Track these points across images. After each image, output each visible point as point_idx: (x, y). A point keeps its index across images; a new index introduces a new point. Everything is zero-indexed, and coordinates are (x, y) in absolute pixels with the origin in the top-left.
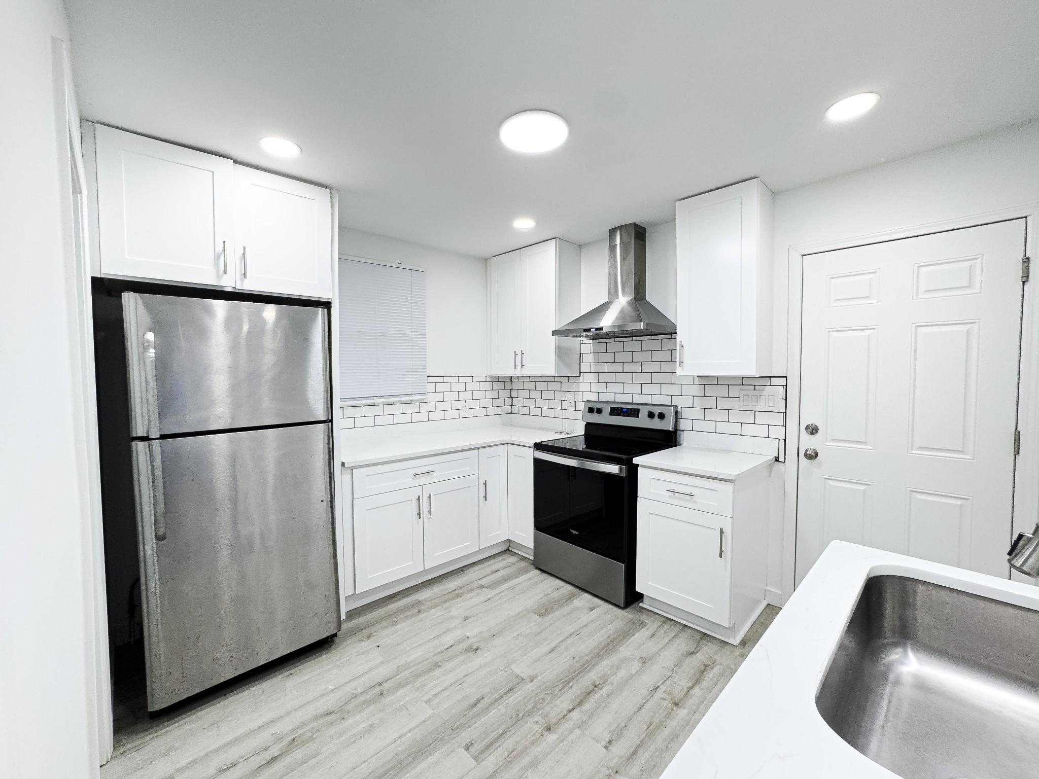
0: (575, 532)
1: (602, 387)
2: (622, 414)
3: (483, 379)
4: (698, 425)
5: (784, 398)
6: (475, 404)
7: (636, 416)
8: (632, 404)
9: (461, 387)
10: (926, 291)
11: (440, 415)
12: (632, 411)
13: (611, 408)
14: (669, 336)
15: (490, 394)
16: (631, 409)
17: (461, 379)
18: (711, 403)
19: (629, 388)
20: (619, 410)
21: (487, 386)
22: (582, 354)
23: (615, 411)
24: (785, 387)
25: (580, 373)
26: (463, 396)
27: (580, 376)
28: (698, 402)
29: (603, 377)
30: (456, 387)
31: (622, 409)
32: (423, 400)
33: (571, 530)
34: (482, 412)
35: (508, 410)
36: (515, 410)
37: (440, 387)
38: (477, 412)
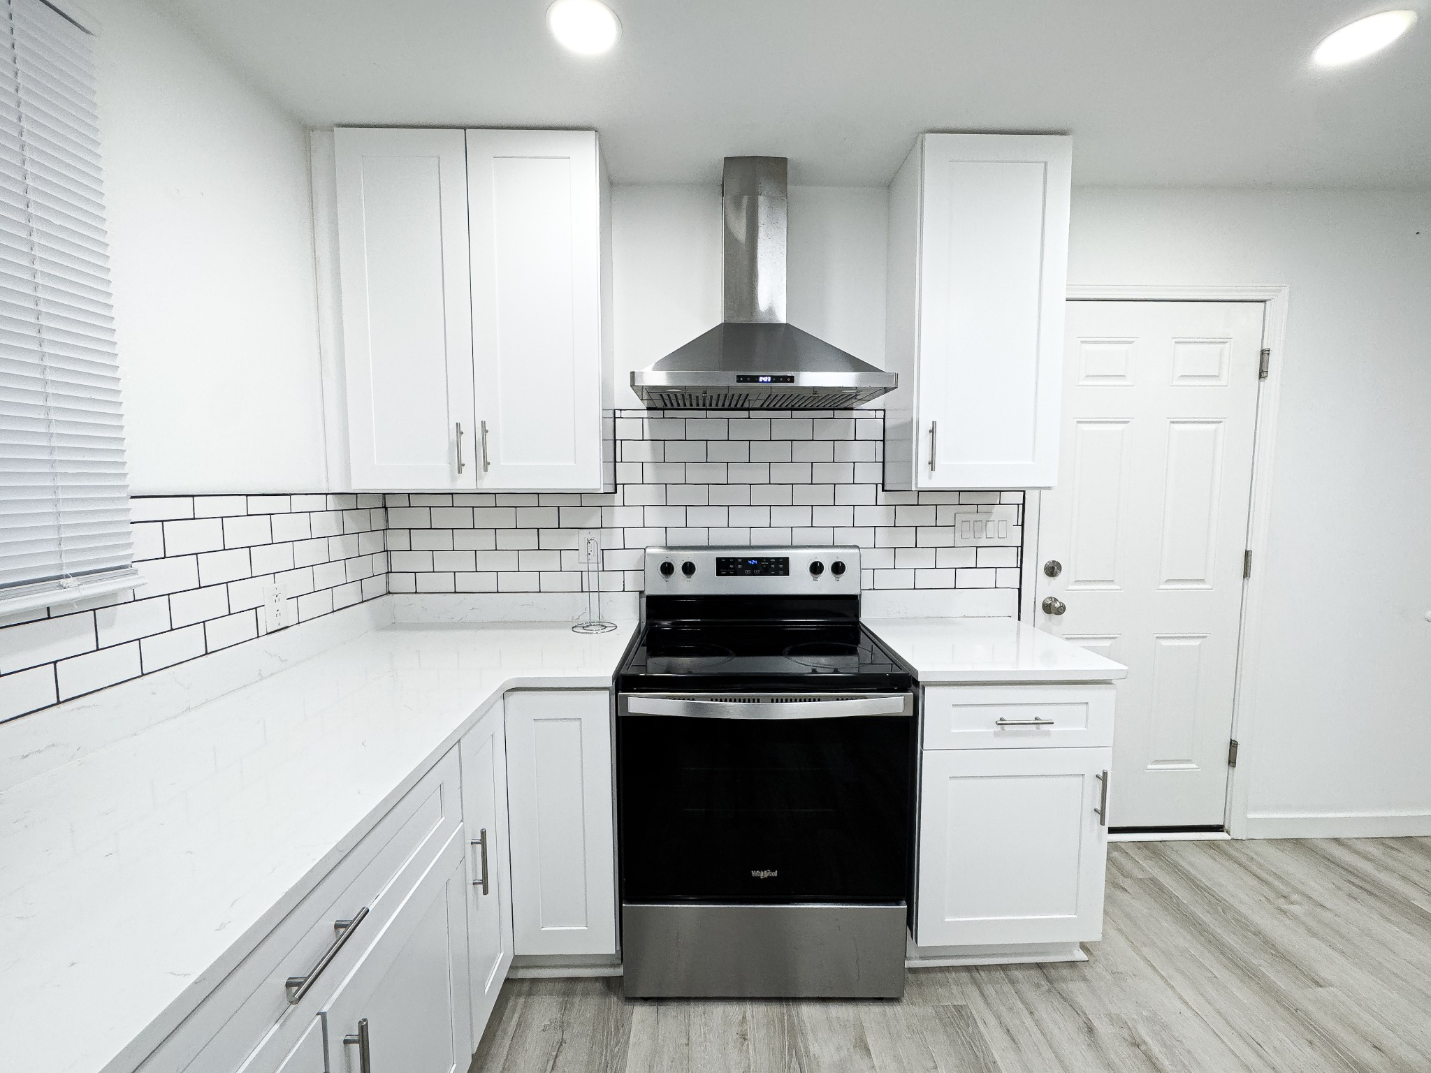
0: (764, 874)
1: (677, 517)
2: (748, 571)
3: (318, 503)
4: (883, 579)
5: (1020, 523)
6: (301, 582)
7: (781, 572)
8: (750, 547)
9: (256, 530)
10: (1182, 376)
11: (191, 642)
12: (773, 563)
13: (719, 560)
14: (829, 413)
15: (338, 548)
16: (768, 559)
17: (257, 504)
18: (907, 538)
19: (741, 517)
20: (740, 563)
21: (327, 523)
22: (618, 443)
23: (726, 567)
24: (1021, 506)
25: (616, 485)
26: (266, 560)
27: (616, 492)
28: (883, 538)
29: (676, 494)
30: (239, 532)
31: (745, 560)
32: (114, 594)
33: (754, 873)
34: (321, 602)
35: (378, 585)
36: (398, 582)
37: (181, 537)
38: (309, 606)
